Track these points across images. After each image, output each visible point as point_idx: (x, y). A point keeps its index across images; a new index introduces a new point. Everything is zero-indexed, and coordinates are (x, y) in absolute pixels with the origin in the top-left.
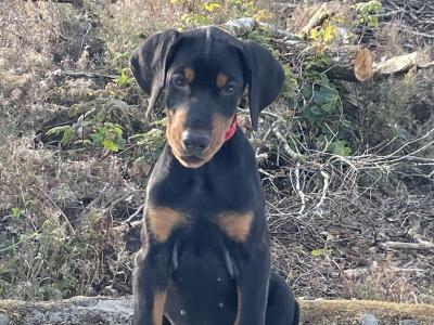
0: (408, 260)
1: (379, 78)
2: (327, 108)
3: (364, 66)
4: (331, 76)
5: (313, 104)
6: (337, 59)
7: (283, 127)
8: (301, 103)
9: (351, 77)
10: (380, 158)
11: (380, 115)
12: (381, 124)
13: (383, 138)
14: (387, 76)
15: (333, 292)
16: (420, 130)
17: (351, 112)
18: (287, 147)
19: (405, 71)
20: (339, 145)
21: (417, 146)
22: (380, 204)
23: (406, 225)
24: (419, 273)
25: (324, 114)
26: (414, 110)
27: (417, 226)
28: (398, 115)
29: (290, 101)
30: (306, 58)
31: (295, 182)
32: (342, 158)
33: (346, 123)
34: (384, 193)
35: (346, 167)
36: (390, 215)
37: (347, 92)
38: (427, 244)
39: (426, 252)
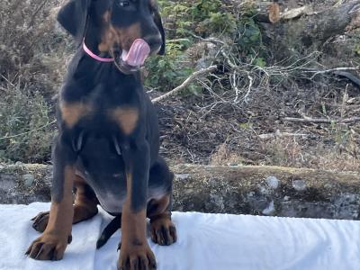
0: (298, 128)
1: (283, 21)
2: (252, 39)
3: (275, 14)
4: (256, 20)
5: (245, 36)
6: (259, 10)
7: (227, 50)
8: (238, 36)
9: (267, 20)
10: (283, 68)
11: (284, 43)
12: (284, 48)
13: (284, 56)
14: (288, 20)
15: (253, 148)
16: (306, 51)
17: (267, 41)
18: (229, 61)
19: (298, 17)
20: (260, 61)
21: (304, 61)
22: (282, 95)
23: (297, 107)
24: (304, 137)
25: (251, 42)
26: (303, 40)
27: (303, 108)
28: (294, 43)
29: (231, 35)
30: (241, 9)
31: (233, 82)
32: (260, 68)
33: (264, 47)
34: (286, 89)
35: (263, 73)
36: (287, 101)
37: (265, 30)
38: (309, 119)
39: (308, 124)
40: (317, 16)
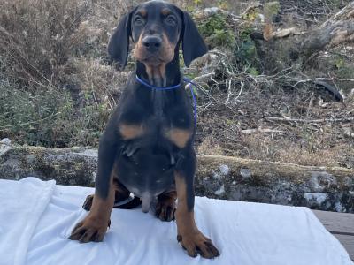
0: (277, 126)
1: (275, 38)
2: (249, 52)
3: (268, 33)
4: (253, 37)
5: (243, 50)
6: (256, 29)
7: (226, 60)
8: (237, 49)
9: (261, 38)
10: (269, 77)
12: (274, 61)
14: (279, 38)
17: (261, 54)
18: (227, 70)
19: (288, 36)
20: (254, 70)
22: (269, 98)
23: (281, 108)
24: (281, 133)
25: (247, 54)
26: (291, 55)
27: (285, 110)
28: (283, 56)
29: (232, 48)
30: (241, 28)
31: (228, 86)
32: (251, 76)
33: (258, 60)
34: (273, 94)
36: (273, 103)
37: (260, 45)
38: (288, 119)
39: (287, 122)
40: (304, 36)
